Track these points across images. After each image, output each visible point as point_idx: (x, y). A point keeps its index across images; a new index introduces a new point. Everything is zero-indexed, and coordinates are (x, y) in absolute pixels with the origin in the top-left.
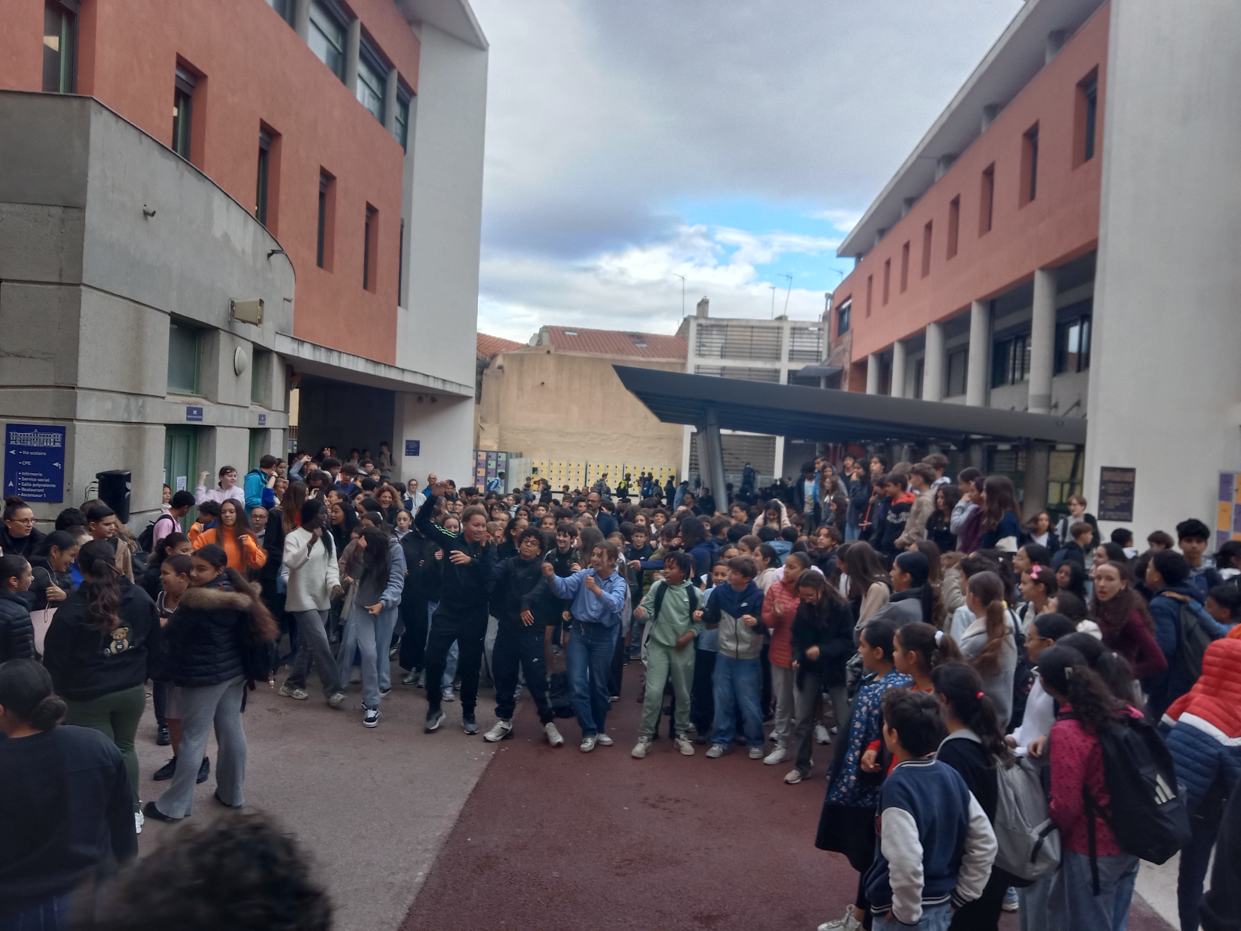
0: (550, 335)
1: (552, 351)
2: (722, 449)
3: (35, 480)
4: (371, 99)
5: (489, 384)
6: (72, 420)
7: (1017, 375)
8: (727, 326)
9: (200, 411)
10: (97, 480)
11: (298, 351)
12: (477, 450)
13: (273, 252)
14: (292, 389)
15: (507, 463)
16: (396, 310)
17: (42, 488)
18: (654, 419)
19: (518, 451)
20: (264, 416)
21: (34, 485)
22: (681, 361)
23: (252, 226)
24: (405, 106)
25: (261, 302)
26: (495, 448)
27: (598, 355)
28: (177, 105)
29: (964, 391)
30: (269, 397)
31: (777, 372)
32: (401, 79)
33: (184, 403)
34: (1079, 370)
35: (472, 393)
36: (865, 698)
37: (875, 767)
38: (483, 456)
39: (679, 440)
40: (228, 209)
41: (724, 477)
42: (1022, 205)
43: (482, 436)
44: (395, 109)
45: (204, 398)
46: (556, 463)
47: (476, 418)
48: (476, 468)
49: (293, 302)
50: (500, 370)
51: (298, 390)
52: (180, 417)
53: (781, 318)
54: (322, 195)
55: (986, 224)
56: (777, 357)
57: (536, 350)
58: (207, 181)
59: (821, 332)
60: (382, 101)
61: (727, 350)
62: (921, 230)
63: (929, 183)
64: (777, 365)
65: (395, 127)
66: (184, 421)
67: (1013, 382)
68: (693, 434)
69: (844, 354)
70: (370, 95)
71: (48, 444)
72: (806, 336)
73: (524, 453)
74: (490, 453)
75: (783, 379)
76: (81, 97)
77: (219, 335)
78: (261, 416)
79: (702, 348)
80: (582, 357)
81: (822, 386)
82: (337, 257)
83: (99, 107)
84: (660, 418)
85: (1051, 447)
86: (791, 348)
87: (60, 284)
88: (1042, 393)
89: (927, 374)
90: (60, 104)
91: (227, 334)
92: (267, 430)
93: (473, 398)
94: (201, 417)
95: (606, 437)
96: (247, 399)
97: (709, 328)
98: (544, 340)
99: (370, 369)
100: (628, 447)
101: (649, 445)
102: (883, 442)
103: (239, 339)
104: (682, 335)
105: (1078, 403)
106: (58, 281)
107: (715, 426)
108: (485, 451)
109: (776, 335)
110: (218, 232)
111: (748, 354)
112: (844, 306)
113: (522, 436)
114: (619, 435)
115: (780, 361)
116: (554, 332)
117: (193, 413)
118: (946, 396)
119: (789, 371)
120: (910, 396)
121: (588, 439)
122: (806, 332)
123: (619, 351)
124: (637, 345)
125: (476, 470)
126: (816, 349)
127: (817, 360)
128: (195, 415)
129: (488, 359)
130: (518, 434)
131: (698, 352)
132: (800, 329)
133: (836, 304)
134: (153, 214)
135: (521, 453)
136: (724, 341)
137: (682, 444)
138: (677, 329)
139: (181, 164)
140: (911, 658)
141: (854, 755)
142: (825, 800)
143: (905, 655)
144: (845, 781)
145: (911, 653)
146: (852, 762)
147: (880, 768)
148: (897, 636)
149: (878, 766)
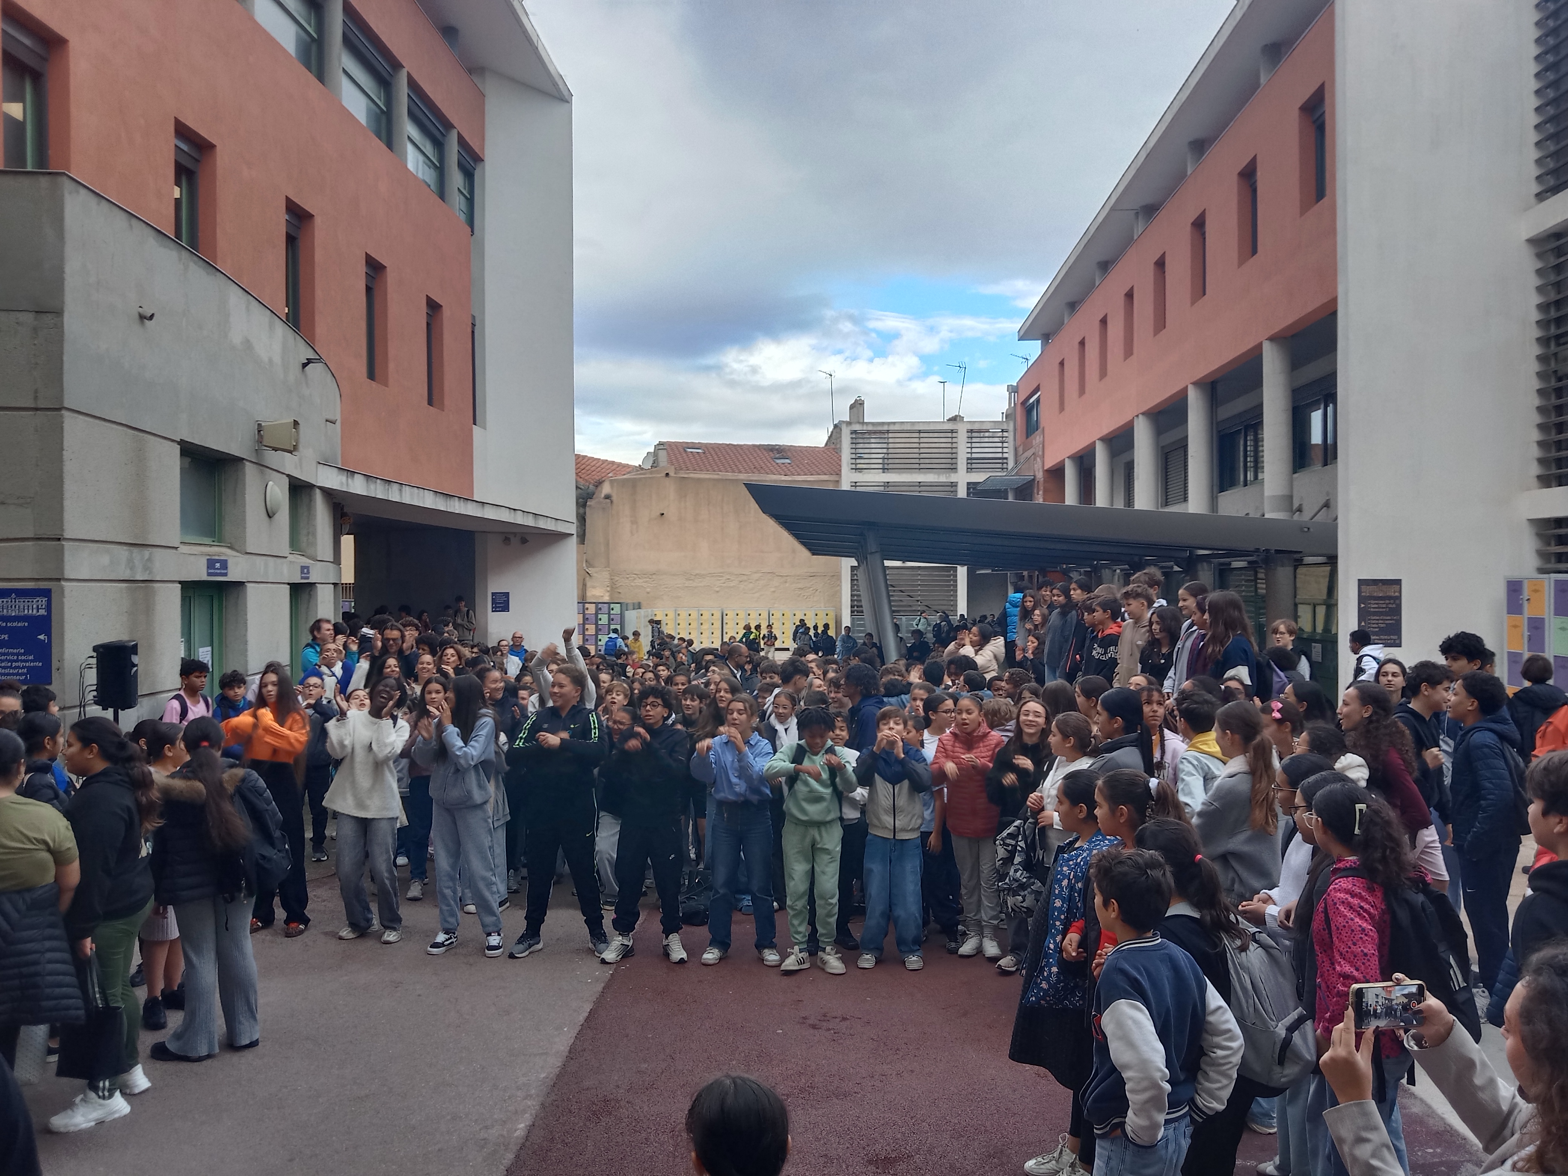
0: (668, 454)
1: (672, 474)
2: (887, 586)
3: (15, 657)
4: (426, 168)
5: (594, 519)
6: (59, 580)
7: (1250, 476)
8: (888, 432)
9: (224, 564)
10: (95, 654)
11: (347, 485)
12: (583, 601)
13: (309, 361)
14: (342, 534)
15: (622, 615)
16: (471, 430)
17: (23, 667)
18: (803, 553)
19: (636, 601)
20: (308, 568)
21: (14, 664)
22: (834, 478)
23: (281, 330)
24: (469, 175)
25: (296, 423)
26: (606, 599)
27: (730, 475)
28: (178, 183)
29: (1185, 499)
30: (313, 544)
31: (954, 485)
32: (461, 140)
33: (202, 554)
34: (1325, 464)
35: (572, 529)
36: (1065, 869)
37: (1078, 953)
38: (591, 609)
39: (838, 577)
40: (248, 309)
42: (1241, 262)
43: (589, 584)
44: (456, 179)
45: (229, 547)
46: (684, 614)
47: (579, 562)
48: (584, 624)
49: (338, 423)
50: (608, 501)
51: (351, 537)
52: (199, 572)
53: (954, 419)
54: (369, 290)
55: (1200, 288)
56: (954, 469)
57: (651, 473)
58: (218, 274)
59: (1005, 434)
60: (440, 170)
61: (890, 461)
62: (1120, 300)
63: (1127, 242)
64: (953, 478)
65: (458, 202)
66: (205, 577)
67: (1245, 485)
68: (853, 568)
69: (1035, 459)
70: (424, 162)
71: (30, 612)
72: (986, 440)
73: (644, 604)
74: (600, 606)
75: (962, 493)
76: (50, 173)
77: (244, 468)
78: (303, 568)
79: (858, 461)
80: (709, 479)
81: (1011, 499)
82: (392, 366)
83: (73, 184)
84: (810, 550)
85: (1296, 560)
86: (969, 456)
87: (37, 409)
88: (1282, 493)
89: (1138, 479)
90: (24, 182)
91: (255, 466)
92: (313, 584)
93: (575, 536)
94: (225, 571)
95: (745, 578)
96: (284, 548)
97: (866, 436)
98: (660, 460)
99: (440, 504)
100: (773, 589)
101: (800, 586)
102: (1091, 566)
103: (271, 471)
104: (833, 446)
105: (1327, 505)
106: (32, 406)
107: (877, 557)
108: (594, 603)
109: (950, 440)
110: (236, 337)
111: (917, 466)
112: (1031, 401)
113: (638, 582)
114: (761, 575)
115: (956, 472)
116: (672, 450)
117: (215, 566)
118: (1164, 503)
119: (968, 484)
120: (1119, 504)
121: (722, 582)
122: (987, 434)
123: (755, 470)
124: (778, 461)
125: (584, 627)
126: (1000, 455)
127: (1003, 469)
128: (217, 569)
129: (591, 486)
130: (635, 579)
131: (854, 466)
132: (979, 431)
133: (1022, 398)
134: (151, 317)
135: (639, 603)
136: (885, 451)
137: (841, 582)
138: (826, 438)
139: (185, 254)
140: (1122, 815)
141: (1055, 941)
142: (1021, 1000)
143: (1113, 811)
144: (1045, 974)
145: (1122, 808)
146: (1052, 950)
147: (1085, 954)
148: (1099, 789)
149: (1081, 952)
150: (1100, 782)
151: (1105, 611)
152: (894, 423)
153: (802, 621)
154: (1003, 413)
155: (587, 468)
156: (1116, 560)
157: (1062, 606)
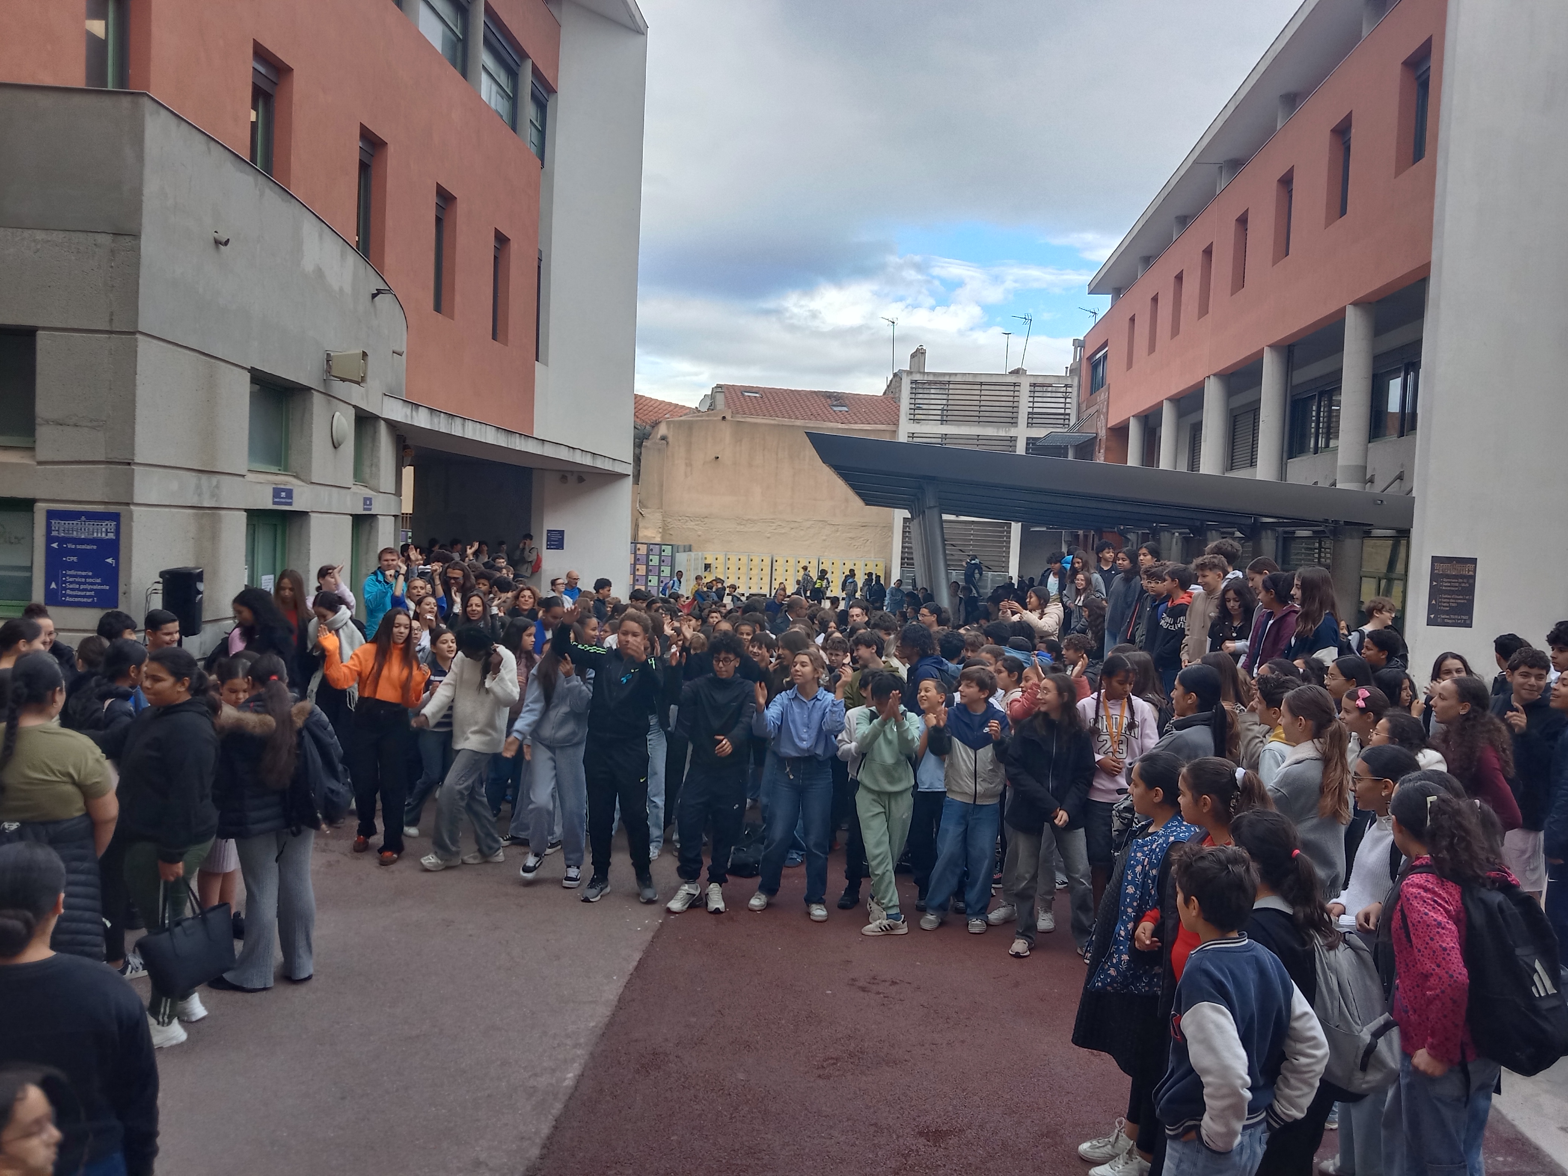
0: (726, 397)
1: (728, 417)
2: (944, 540)
3: (83, 580)
4: (499, 97)
5: (649, 460)
6: (128, 504)
7: (1321, 442)
8: (949, 383)
9: (289, 493)
10: (161, 580)
11: (411, 417)
12: (635, 542)
13: (379, 292)
14: (404, 466)
15: (673, 557)
16: (534, 367)
17: (91, 590)
18: (857, 502)
19: (686, 544)
20: (370, 499)
21: (82, 587)
22: (891, 428)
23: (352, 259)
24: (541, 106)
25: (365, 354)
26: (658, 540)
27: (786, 420)
28: (255, 107)
29: (1252, 463)
30: (376, 476)
31: (1013, 439)
32: (536, 71)
33: (269, 483)
34: (1401, 434)
35: (629, 470)
36: (1139, 854)
37: (1152, 942)
38: (643, 549)
39: (890, 528)
40: (321, 236)
41: (947, 574)
42: (1329, 222)
43: (641, 524)
44: (529, 111)
45: (294, 476)
46: (733, 559)
47: (634, 502)
48: (635, 564)
50: (664, 442)
51: (412, 469)
52: (266, 502)
53: (1016, 372)
54: (439, 220)
55: (1283, 248)
56: (1014, 424)
57: (708, 416)
58: (294, 200)
59: (1069, 390)
60: (513, 100)
61: (949, 413)
62: (1198, 257)
63: (1208, 198)
64: (1013, 432)
65: (529, 134)
66: (270, 506)
67: (1316, 452)
68: (905, 520)
69: (1098, 417)
70: (497, 92)
71: (99, 535)
72: (1049, 395)
73: (694, 546)
74: (651, 547)
75: (1021, 449)
76: (132, 93)
77: (312, 397)
78: (366, 499)
79: (917, 412)
80: (766, 425)
81: (1070, 457)
82: (458, 298)
83: (155, 106)
84: (864, 500)
85: (1365, 532)
86: (1030, 410)
87: (111, 332)
88: (1354, 463)
89: (1205, 441)
90: (106, 102)
91: (323, 396)
92: (374, 517)
93: (631, 476)
94: (290, 501)
95: (796, 525)
96: (349, 480)
97: (926, 386)
98: (717, 403)
99: (501, 441)
100: (824, 538)
101: (850, 535)
102: (1149, 529)
103: (338, 401)
104: (892, 395)
105: (1400, 477)
106: (108, 329)
107: (936, 511)
108: (646, 544)
109: (1012, 393)
110: (309, 264)
111: (977, 419)
112: (1098, 356)
113: (691, 525)
114: (813, 522)
115: (1017, 427)
116: (730, 393)
117: (280, 495)
118: (1229, 467)
119: (1028, 439)
120: (1183, 468)
121: (774, 528)
122: (1050, 389)
123: (812, 417)
124: (835, 409)
125: (635, 567)
126: (1062, 411)
127: (1064, 425)
128: (283, 498)
129: (648, 427)
130: (687, 521)
131: (912, 417)
132: (1043, 385)
133: (1088, 355)
134: (227, 243)
135: (690, 546)
136: (944, 402)
137: (892, 533)
138: (885, 387)
139: (261, 179)
140: (1205, 804)
141: (1126, 928)
142: (1086, 984)
143: (1196, 801)
144: (1114, 961)
145: (1205, 798)
146: (1122, 937)
147: (1159, 944)
148: (1183, 776)
149: (1156, 942)
150: (1184, 770)
151: (1173, 580)
152: (956, 374)
153: (852, 571)
154: (1067, 368)
155: (645, 408)
156: (1174, 523)
157: (1126, 572)
